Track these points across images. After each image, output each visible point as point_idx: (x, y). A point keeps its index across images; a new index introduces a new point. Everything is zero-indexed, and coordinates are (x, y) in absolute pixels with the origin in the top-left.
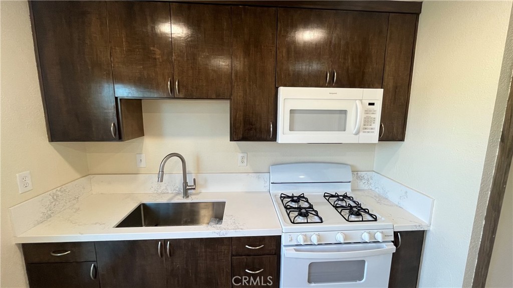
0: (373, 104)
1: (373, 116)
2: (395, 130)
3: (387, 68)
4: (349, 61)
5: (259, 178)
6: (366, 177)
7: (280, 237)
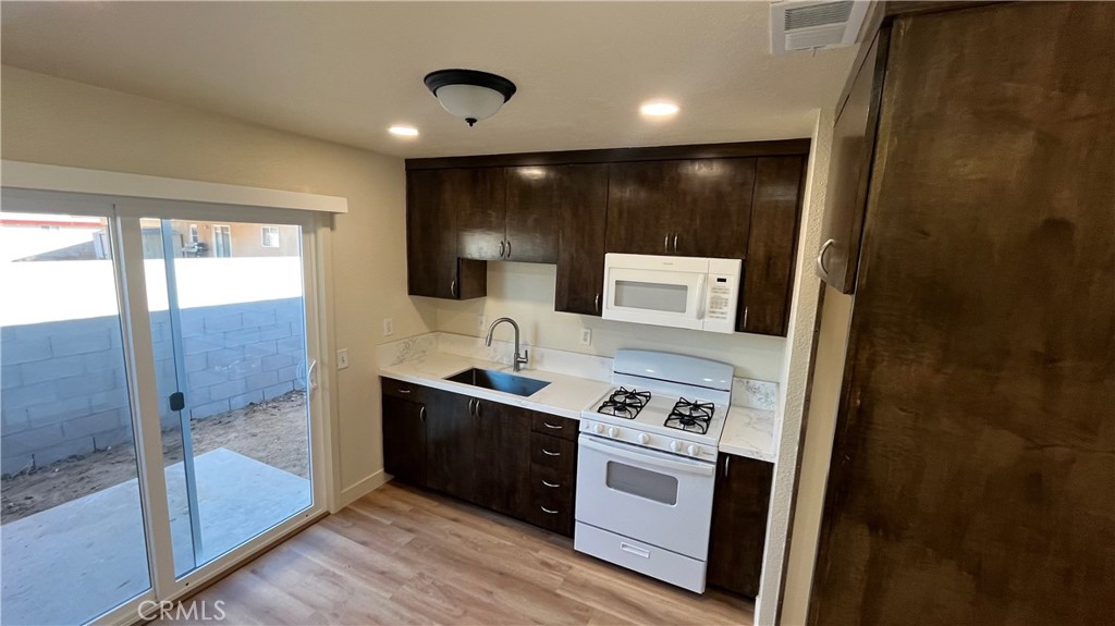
0: (724, 280)
1: (724, 296)
2: (768, 318)
3: (755, 231)
4: (698, 222)
5: (603, 363)
6: (763, 390)
7: (578, 421)
